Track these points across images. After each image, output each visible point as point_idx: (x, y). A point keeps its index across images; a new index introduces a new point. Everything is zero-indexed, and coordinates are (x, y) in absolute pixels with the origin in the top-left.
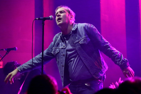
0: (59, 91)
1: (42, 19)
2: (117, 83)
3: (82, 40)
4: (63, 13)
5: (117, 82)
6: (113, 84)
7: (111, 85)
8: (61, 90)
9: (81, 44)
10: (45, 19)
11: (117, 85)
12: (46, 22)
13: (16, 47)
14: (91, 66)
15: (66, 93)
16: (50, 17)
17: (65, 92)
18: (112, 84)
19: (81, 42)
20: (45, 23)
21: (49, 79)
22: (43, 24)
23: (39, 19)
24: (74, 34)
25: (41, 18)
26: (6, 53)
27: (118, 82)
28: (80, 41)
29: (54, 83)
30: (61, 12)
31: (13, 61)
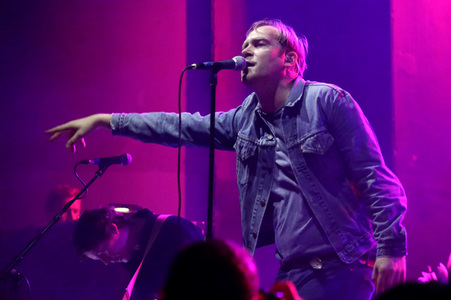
0: (261, 291)
1: (208, 67)
2: (442, 267)
3: (309, 141)
4: (261, 45)
5: (442, 265)
6: (430, 270)
7: (423, 273)
8: (267, 290)
9: (305, 154)
10: (218, 67)
11: (443, 273)
12: (221, 75)
13: (128, 155)
14: (333, 221)
15: (284, 297)
16: (235, 59)
17: (280, 295)
18: (427, 271)
19: (305, 148)
20: (219, 80)
21: (230, 254)
22: (214, 80)
23: (200, 66)
24: (290, 118)
25: (206, 63)
26: (98, 172)
27: (446, 265)
28: (304, 142)
29: (246, 266)
30: (256, 43)
31: (101, 207)
